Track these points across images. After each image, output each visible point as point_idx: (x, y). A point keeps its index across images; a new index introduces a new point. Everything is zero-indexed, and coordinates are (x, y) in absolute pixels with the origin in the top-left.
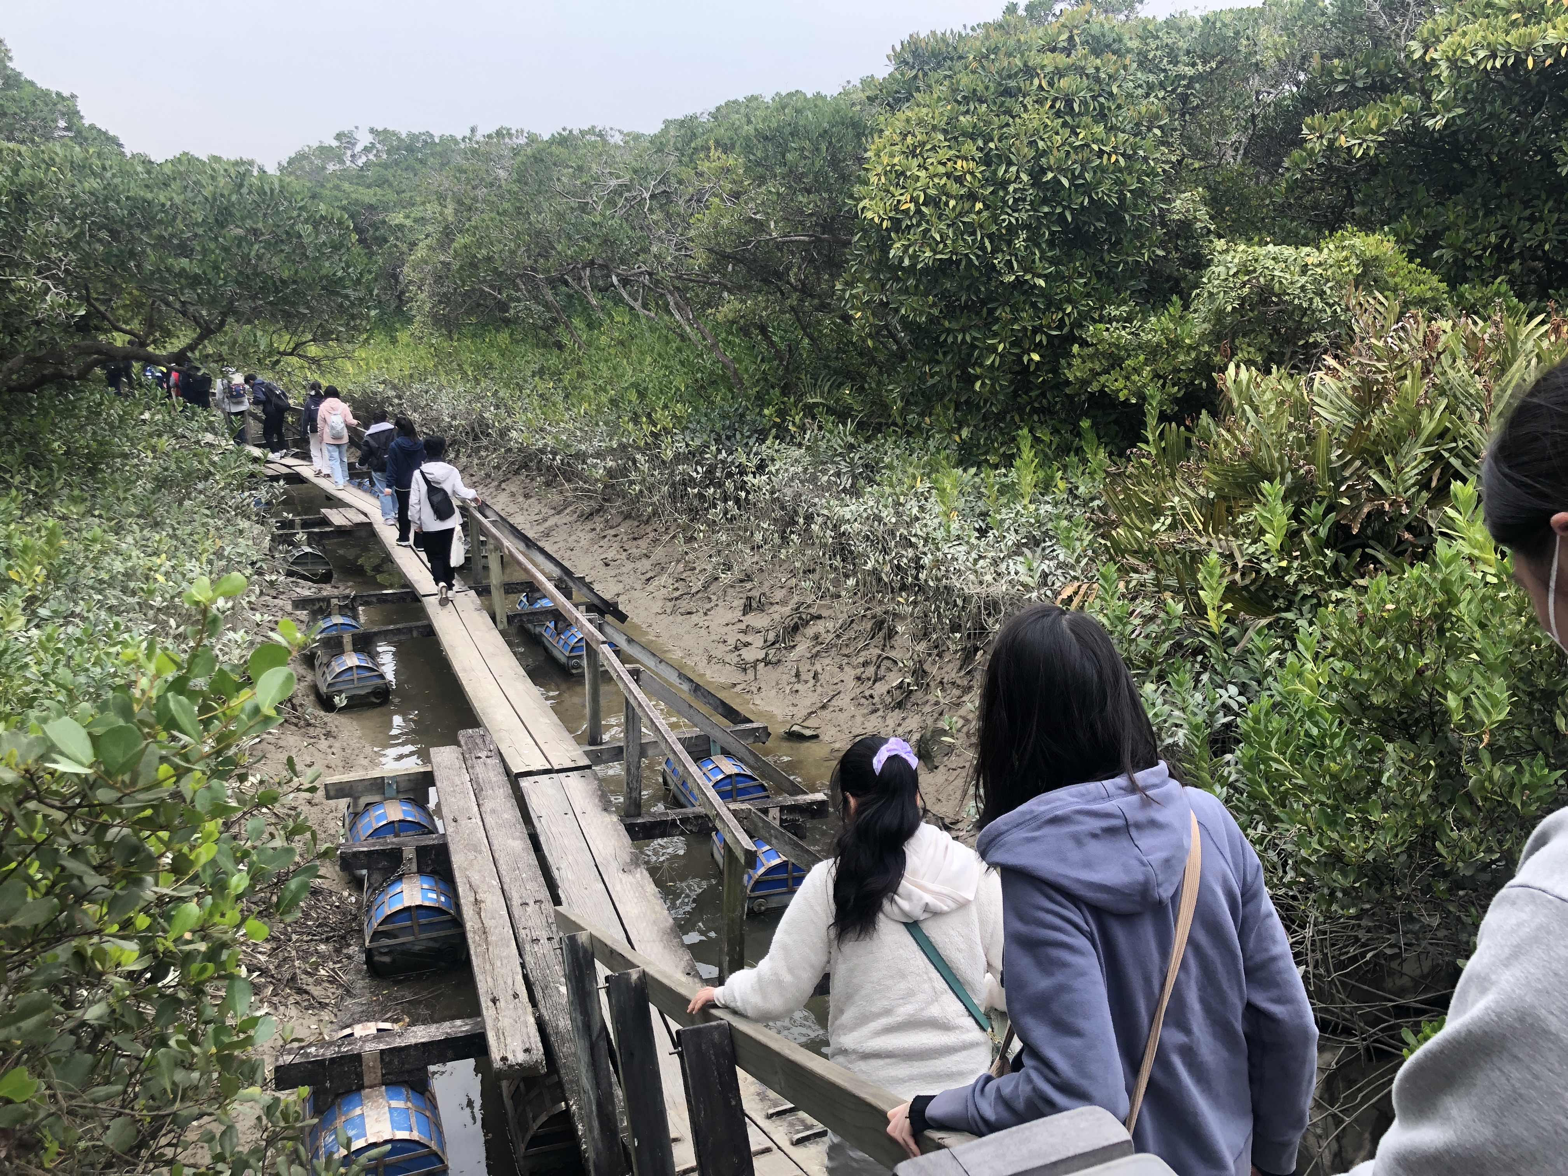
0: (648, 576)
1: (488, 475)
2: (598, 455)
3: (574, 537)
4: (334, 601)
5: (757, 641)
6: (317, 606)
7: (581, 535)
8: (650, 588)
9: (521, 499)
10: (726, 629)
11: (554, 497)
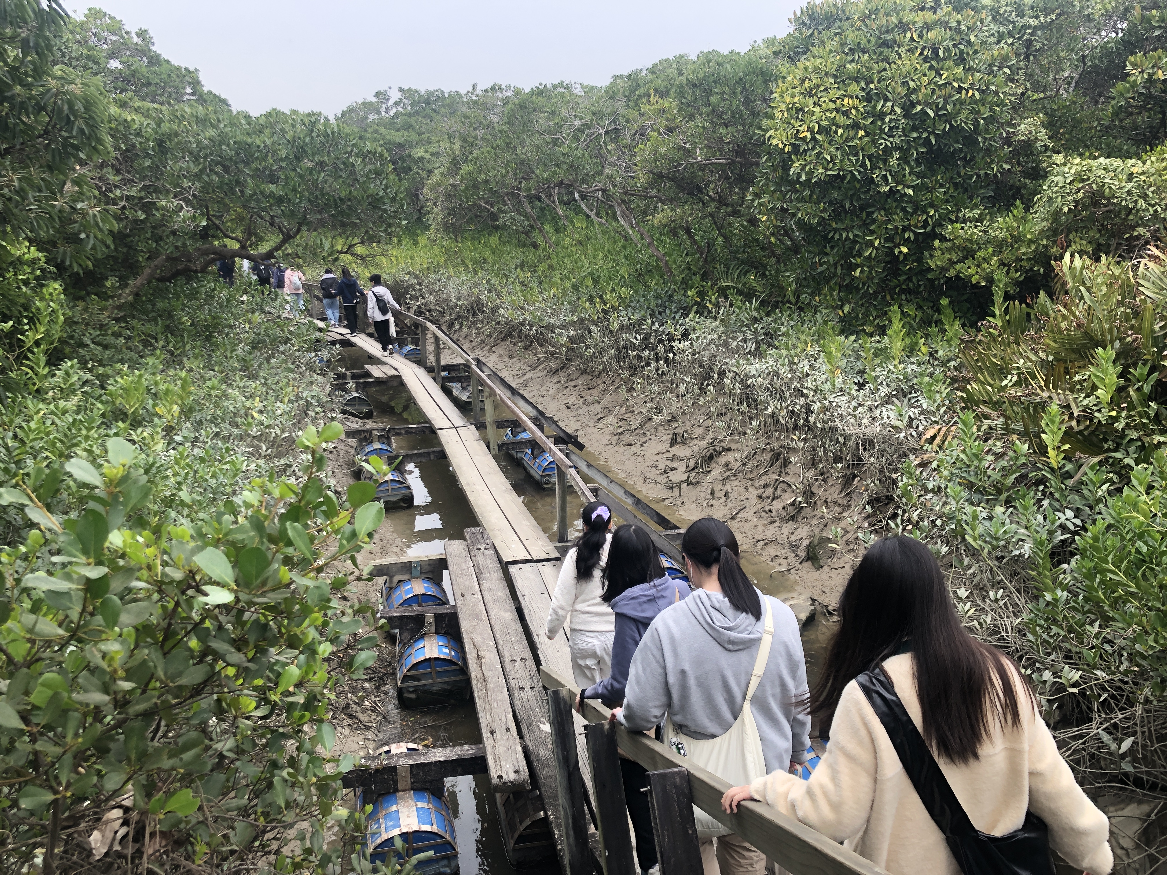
0: (599, 416)
1: (483, 342)
2: (562, 327)
3: (545, 387)
4: (375, 432)
5: (682, 467)
6: (362, 437)
7: (550, 385)
8: (601, 425)
9: (507, 359)
10: (657, 457)
11: (530, 357)
